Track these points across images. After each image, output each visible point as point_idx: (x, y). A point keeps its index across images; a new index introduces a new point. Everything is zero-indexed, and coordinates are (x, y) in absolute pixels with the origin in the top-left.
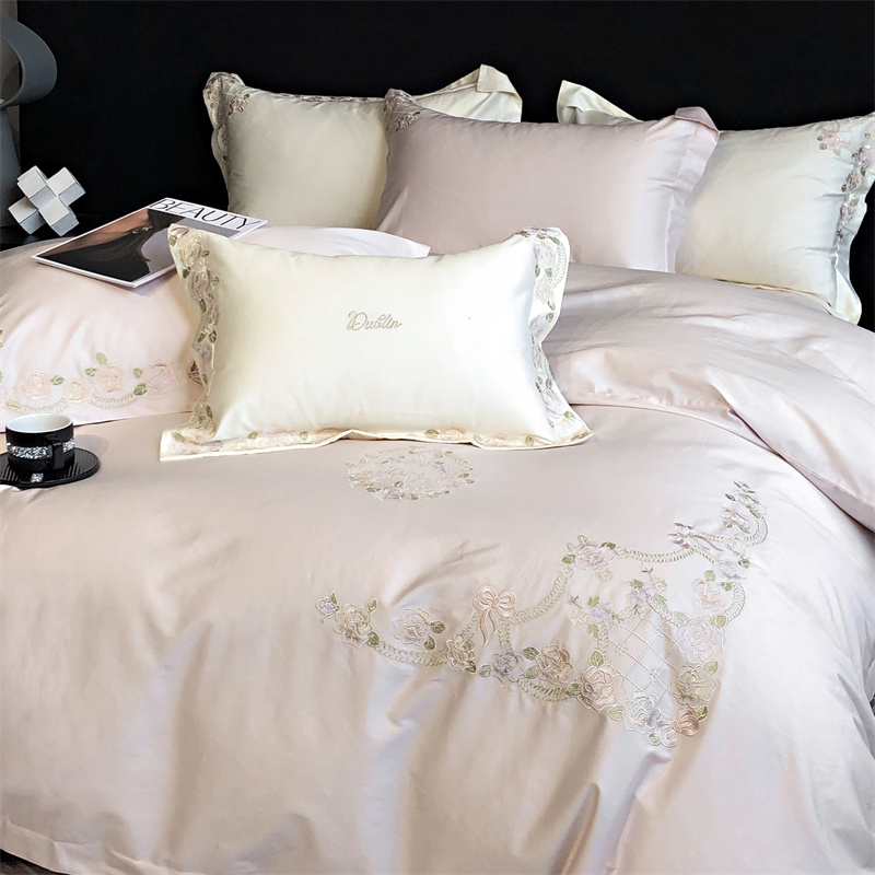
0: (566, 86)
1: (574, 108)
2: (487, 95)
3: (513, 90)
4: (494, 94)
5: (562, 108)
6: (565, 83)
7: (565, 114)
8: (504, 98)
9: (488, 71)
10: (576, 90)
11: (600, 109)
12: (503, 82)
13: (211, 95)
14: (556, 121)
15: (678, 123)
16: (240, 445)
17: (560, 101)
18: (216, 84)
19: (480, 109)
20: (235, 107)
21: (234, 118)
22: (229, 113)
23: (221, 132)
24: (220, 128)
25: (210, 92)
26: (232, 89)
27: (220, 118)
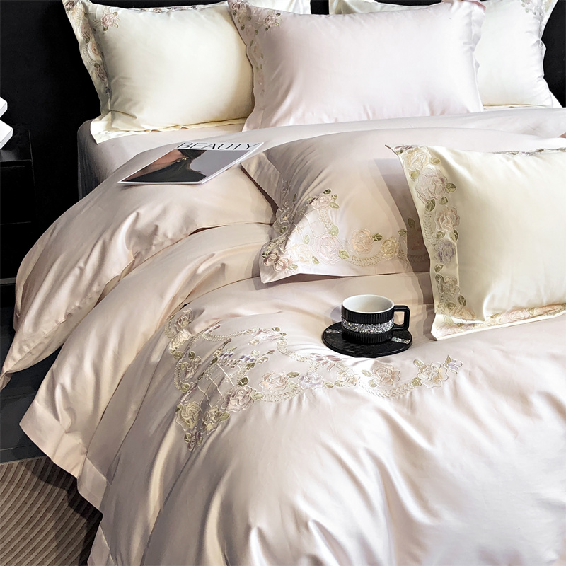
13: (75, 16)
20: (108, 23)
21: (111, 33)
22: (104, 29)
23: (89, 45)
24: (87, 41)
25: (74, 13)
26: (99, 9)
27: (85, 34)
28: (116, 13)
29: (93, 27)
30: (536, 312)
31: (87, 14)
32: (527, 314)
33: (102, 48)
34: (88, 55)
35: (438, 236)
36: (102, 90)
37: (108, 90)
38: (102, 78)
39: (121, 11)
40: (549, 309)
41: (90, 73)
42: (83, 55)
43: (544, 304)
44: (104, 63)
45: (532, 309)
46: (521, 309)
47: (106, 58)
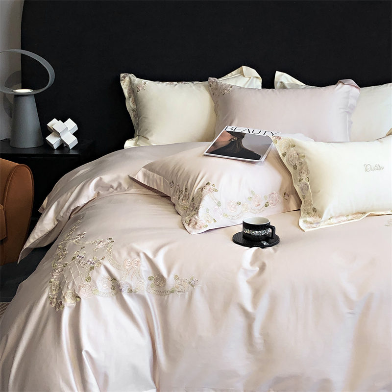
0: (278, 73)
1: (281, 82)
2: (249, 78)
3: (258, 76)
4: (252, 78)
5: (277, 82)
6: (277, 72)
7: (277, 85)
8: (255, 79)
9: (247, 69)
10: (282, 75)
11: (292, 82)
12: (254, 72)
13: (125, 84)
14: (274, 88)
15: (345, 86)
16: (326, 223)
17: (276, 80)
18: (127, 79)
19: (248, 84)
20: (140, 88)
21: (141, 93)
22: (138, 91)
23: (131, 99)
24: (130, 98)
25: (124, 82)
26: (137, 80)
27: (129, 94)
28: (145, 83)
29: (133, 90)
30: (350, 218)
31: (131, 83)
32: (345, 218)
33: (136, 101)
34: (130, 105)
35: (300, 181)
36: (136, 125)
37: (138, 124)
38: (136, 118)
39: (148, 82)
40: (356, 216)
41: (130, 114)
42: (127, 105)
43: (354, 213)
44: (137, 109)
45: (348, 216)
46: (342, 215)
47: (138, 106)
